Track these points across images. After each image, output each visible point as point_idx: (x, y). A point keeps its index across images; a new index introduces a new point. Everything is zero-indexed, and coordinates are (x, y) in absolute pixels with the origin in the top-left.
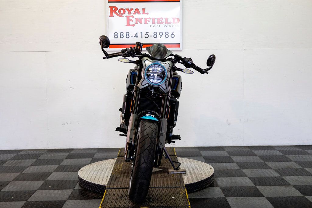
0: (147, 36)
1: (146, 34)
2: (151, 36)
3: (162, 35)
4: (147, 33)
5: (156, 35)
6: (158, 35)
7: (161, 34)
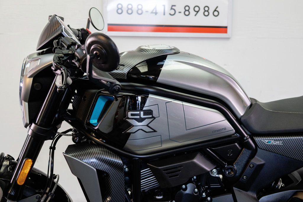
0: (172, 12)
1: (172, 9)
2: (180, 12)
3: (198, 12)
4: (173, 7)
5: (188, 11)
6: (191, 10)
7: (197, 9)
